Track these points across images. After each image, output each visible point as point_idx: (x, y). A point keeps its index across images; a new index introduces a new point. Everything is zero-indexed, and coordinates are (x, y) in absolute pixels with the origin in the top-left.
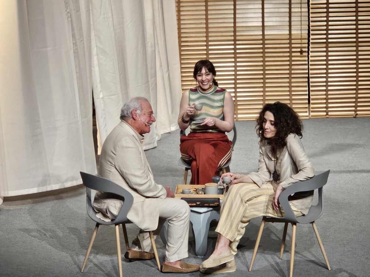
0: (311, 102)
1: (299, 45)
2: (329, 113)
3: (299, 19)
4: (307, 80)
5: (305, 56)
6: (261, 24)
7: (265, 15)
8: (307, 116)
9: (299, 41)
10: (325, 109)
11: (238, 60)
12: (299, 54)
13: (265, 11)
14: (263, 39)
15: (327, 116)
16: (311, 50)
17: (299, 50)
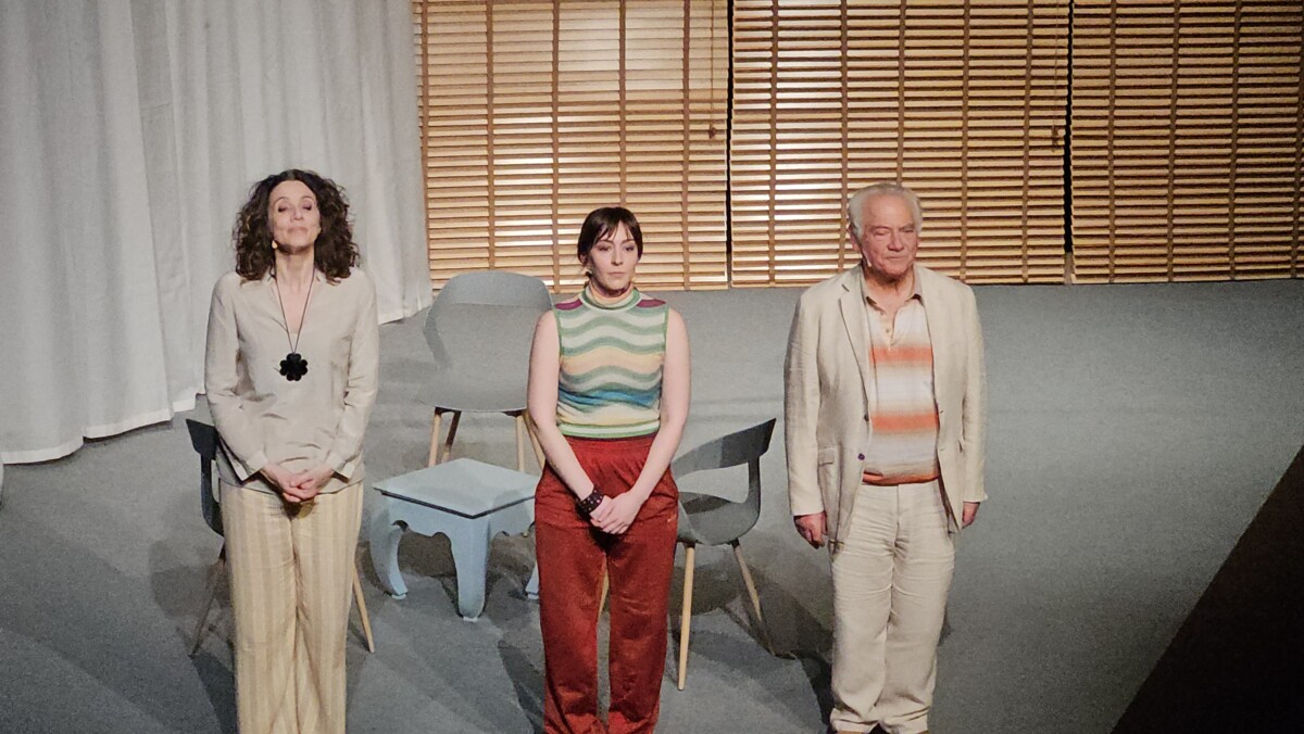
0: (734, 249)
1: (707, 117)
2: (777, 277)
3: (708, 54)
4: (724, 198)
5: (721, 142)
6: (617, 66)
7: (628, 45)
8: (722, 283)
9: (707, 106)
10: (766, 268)
11: (561, 150)
12: (706, 137)
13: (628, 35)
14: (622, 102)
15: (772, 284)
16: (734, 127)
17: (707, 127)
